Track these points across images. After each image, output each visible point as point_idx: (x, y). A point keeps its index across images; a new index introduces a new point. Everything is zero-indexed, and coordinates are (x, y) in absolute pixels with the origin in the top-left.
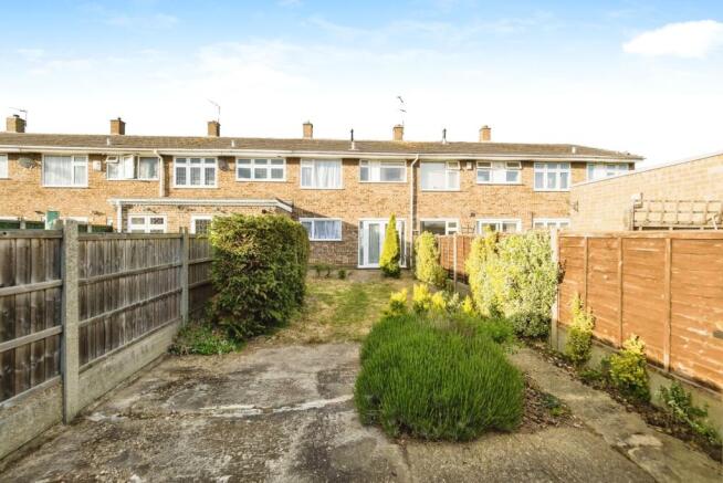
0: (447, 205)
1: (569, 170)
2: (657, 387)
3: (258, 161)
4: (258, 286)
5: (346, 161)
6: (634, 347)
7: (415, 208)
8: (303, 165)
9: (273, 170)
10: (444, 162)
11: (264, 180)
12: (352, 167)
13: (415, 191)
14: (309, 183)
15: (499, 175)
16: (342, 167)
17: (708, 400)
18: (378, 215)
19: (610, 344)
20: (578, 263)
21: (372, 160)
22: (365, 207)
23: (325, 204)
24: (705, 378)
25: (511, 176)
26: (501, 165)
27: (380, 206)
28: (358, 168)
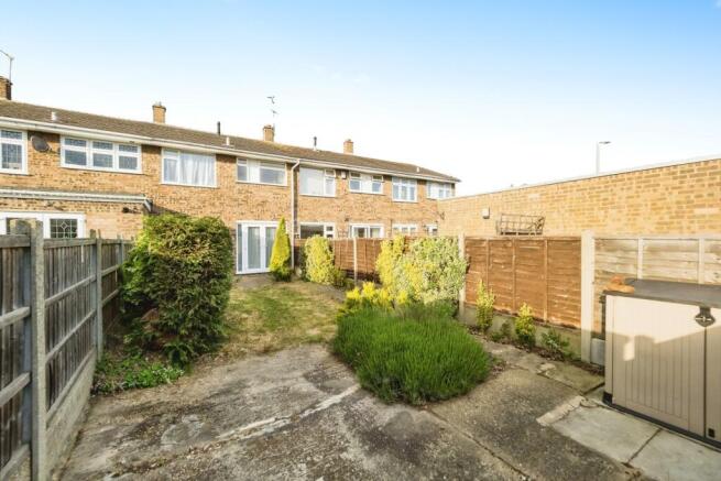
0: (325, 210)
1: (415, 186)
2: (539, 335)
3: (99, 144)
4: (214, 297)
5: (220, 157)
6: (526, 311)
7: (295, 212)
8: (164, 156)
9: (121, 158)
10: (322, 169)
11: (107, 169)
12: (228, 164)
13: (296, 195)
14: (173, 177)
15: (366, 185)
16: (216, 163)
17: (570, 336)
18: (258, 218)
19: (507, 312)
20: (481, 258)
21: (250, 159)
22: (244, 209)
23: (194, 203)
24: (567, 323)
25: (375, 187)
26: (369, 177)
27: (260, 208)
28: (234, 166)
